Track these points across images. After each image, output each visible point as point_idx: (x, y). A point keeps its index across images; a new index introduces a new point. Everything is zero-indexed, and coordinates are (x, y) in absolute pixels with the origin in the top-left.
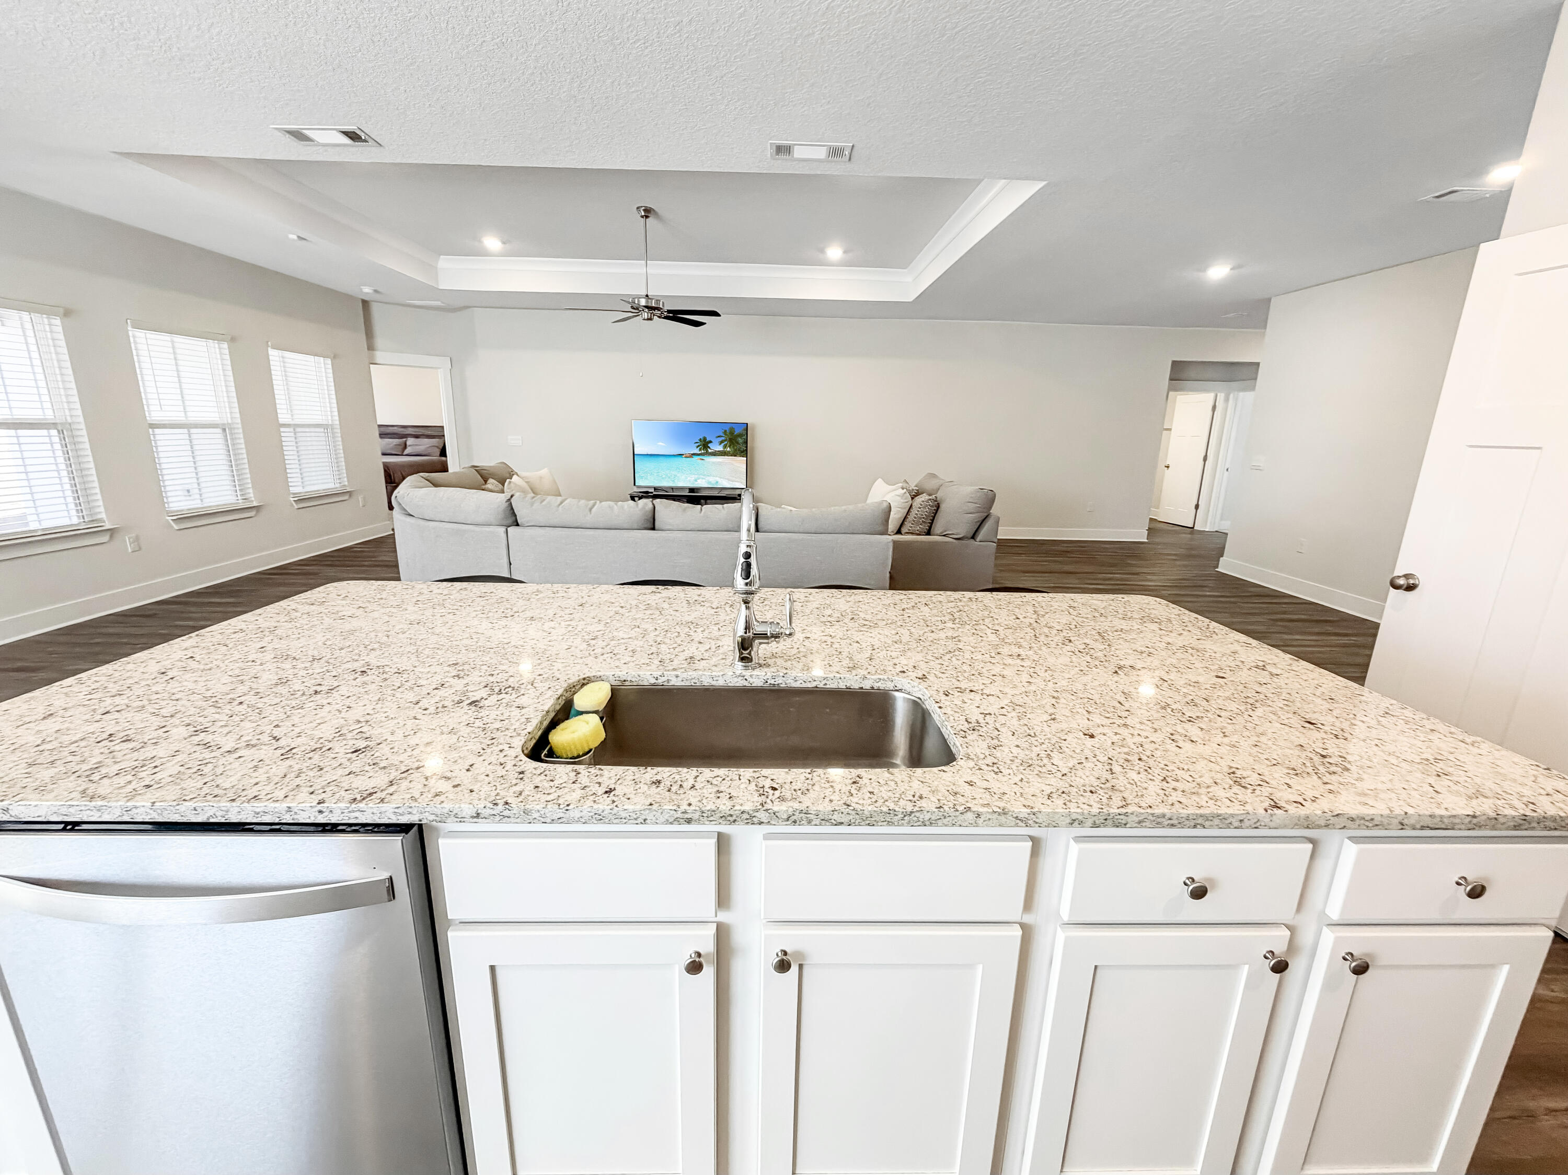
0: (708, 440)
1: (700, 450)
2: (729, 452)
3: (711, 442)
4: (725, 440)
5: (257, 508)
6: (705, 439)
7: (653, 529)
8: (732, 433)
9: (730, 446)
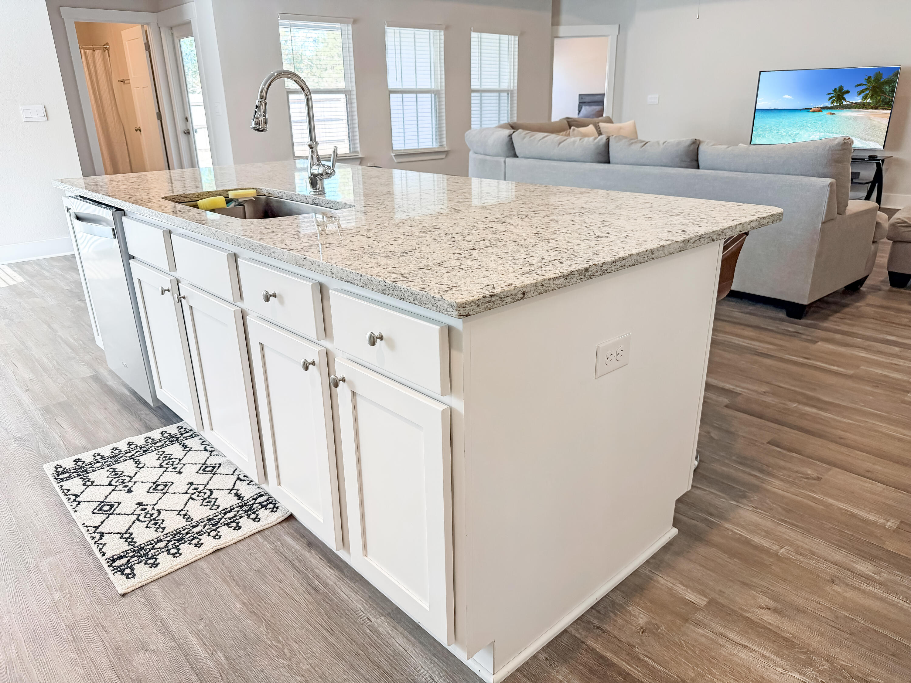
0: (845, 89)
1: (833, 102)
2: (869, 103)
3: (848, 92)
4: (866, 89)
5: (446, 153)
6: (841, 88)
7: (609, 162)
8: (877, 80)
9: (871, 97)
